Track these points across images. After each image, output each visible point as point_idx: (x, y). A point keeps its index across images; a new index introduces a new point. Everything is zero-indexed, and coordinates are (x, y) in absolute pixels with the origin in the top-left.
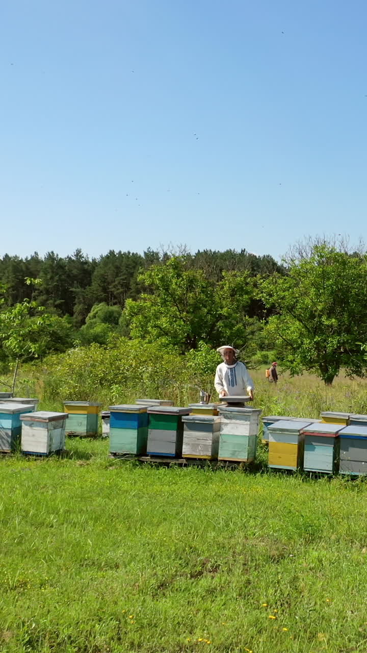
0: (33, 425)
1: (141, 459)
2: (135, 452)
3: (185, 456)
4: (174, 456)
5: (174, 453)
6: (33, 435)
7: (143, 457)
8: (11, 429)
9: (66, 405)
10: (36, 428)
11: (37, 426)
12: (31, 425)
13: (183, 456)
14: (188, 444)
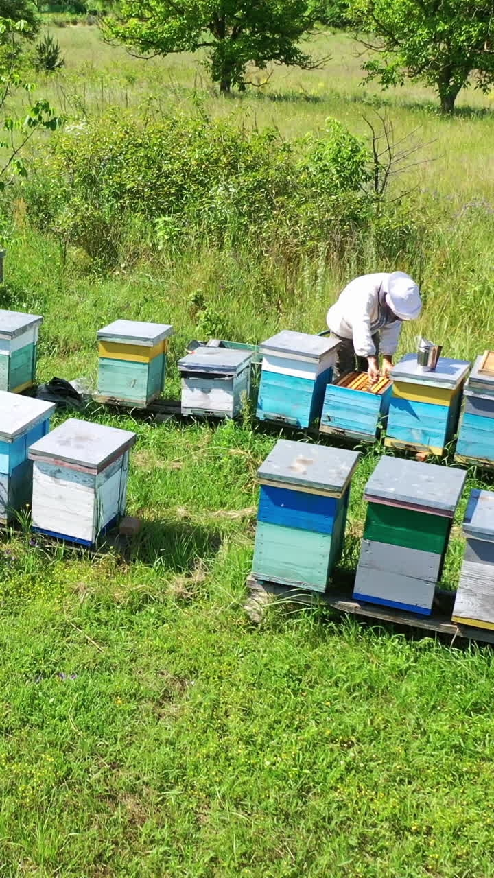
0: (58, 475)
1: (336, 607)
2: (321, 586)
3: (459, 621)
4: (429, 614)
5: (429, 607)
6: (61, 498)
7: (341, 602)
8: (8, 475)
9: (103, 339)
10: (67, 483)
11: (68, 478)
12: (54, 475)
13: (453, 619)
14: (471, 593)
